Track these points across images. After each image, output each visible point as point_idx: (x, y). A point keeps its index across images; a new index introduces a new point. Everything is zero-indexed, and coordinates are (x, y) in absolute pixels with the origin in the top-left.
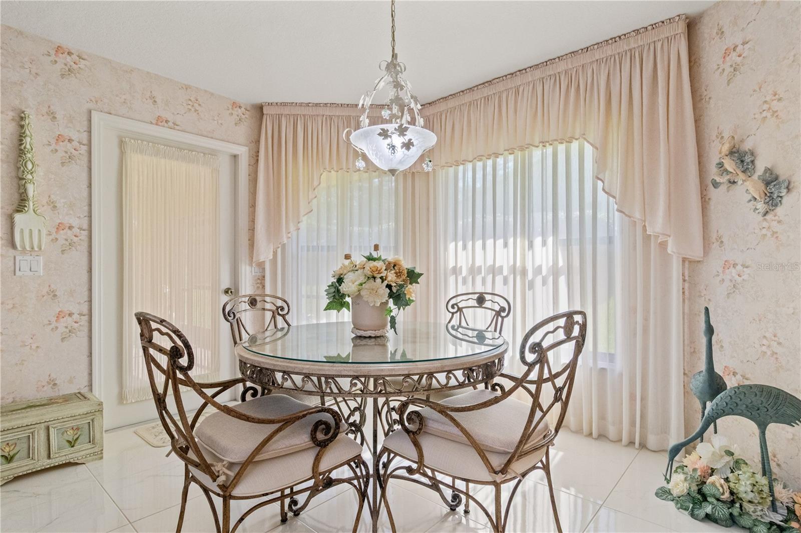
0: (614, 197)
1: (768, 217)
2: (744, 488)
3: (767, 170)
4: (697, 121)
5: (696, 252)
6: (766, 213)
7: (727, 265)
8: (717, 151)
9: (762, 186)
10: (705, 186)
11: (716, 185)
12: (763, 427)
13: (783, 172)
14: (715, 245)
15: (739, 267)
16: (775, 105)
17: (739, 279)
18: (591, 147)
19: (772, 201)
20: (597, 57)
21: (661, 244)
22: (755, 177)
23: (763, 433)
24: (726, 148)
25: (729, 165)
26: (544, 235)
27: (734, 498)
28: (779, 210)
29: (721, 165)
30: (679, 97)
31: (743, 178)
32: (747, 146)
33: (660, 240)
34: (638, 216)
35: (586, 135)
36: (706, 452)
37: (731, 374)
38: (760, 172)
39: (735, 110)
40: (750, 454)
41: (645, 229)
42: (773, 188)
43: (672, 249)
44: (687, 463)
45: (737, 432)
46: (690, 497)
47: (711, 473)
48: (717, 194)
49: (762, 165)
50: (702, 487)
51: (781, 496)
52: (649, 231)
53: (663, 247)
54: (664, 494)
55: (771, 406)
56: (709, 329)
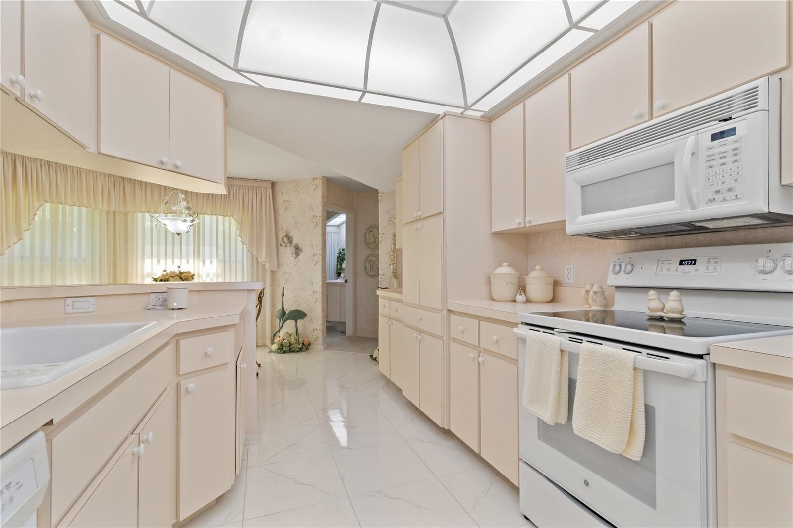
0: (246, 245)
1: (297, 259)
2: (293, 340)
3: (296, 244)
4: (275, 220)
5: (275, 269)
6: (296, 258)
7: (285, 273)
8: (281, 234)
9: (295, 249)
10: (278, 246)
11: (281, 245)
12: (296, 322)
13: (300, 245)
14: (281, 266)
15: (288, 274)
16: (298, 225)
17: (288, 278)
18: (235, 221)
19: (297, 254)
20: (238, 184)
21: (263, 265)
22: (293, 246)
23: (296, 323)
24: (285, 234)
25: (285, 240)
26: (211, 257)
27: (290, 344)
28: (299, 257)
29: (283, 239)
30: (270, 212)
31: (289, 245)
32: (291, 235)
33: (263, 263)
34: (255, 253)
35: (233, 216)
36: (281, 335)
37: (288, 308)
38: (294, 244)
39: (286, 221)
40: (293, 331)
41: (257, 258)
42: (298, 250)
43: (267, 266)
44: (277, 340)
45: (290, 325)
46: (279, 349)
47: (284, 340)
48: (281, 249)
49: (295, 242)
50: (281, 345)
51: (301, 340)
52: (259, 260)
53: (264, 266)
54: (271, 351)
55: (298, 315)
56: (283, 295)
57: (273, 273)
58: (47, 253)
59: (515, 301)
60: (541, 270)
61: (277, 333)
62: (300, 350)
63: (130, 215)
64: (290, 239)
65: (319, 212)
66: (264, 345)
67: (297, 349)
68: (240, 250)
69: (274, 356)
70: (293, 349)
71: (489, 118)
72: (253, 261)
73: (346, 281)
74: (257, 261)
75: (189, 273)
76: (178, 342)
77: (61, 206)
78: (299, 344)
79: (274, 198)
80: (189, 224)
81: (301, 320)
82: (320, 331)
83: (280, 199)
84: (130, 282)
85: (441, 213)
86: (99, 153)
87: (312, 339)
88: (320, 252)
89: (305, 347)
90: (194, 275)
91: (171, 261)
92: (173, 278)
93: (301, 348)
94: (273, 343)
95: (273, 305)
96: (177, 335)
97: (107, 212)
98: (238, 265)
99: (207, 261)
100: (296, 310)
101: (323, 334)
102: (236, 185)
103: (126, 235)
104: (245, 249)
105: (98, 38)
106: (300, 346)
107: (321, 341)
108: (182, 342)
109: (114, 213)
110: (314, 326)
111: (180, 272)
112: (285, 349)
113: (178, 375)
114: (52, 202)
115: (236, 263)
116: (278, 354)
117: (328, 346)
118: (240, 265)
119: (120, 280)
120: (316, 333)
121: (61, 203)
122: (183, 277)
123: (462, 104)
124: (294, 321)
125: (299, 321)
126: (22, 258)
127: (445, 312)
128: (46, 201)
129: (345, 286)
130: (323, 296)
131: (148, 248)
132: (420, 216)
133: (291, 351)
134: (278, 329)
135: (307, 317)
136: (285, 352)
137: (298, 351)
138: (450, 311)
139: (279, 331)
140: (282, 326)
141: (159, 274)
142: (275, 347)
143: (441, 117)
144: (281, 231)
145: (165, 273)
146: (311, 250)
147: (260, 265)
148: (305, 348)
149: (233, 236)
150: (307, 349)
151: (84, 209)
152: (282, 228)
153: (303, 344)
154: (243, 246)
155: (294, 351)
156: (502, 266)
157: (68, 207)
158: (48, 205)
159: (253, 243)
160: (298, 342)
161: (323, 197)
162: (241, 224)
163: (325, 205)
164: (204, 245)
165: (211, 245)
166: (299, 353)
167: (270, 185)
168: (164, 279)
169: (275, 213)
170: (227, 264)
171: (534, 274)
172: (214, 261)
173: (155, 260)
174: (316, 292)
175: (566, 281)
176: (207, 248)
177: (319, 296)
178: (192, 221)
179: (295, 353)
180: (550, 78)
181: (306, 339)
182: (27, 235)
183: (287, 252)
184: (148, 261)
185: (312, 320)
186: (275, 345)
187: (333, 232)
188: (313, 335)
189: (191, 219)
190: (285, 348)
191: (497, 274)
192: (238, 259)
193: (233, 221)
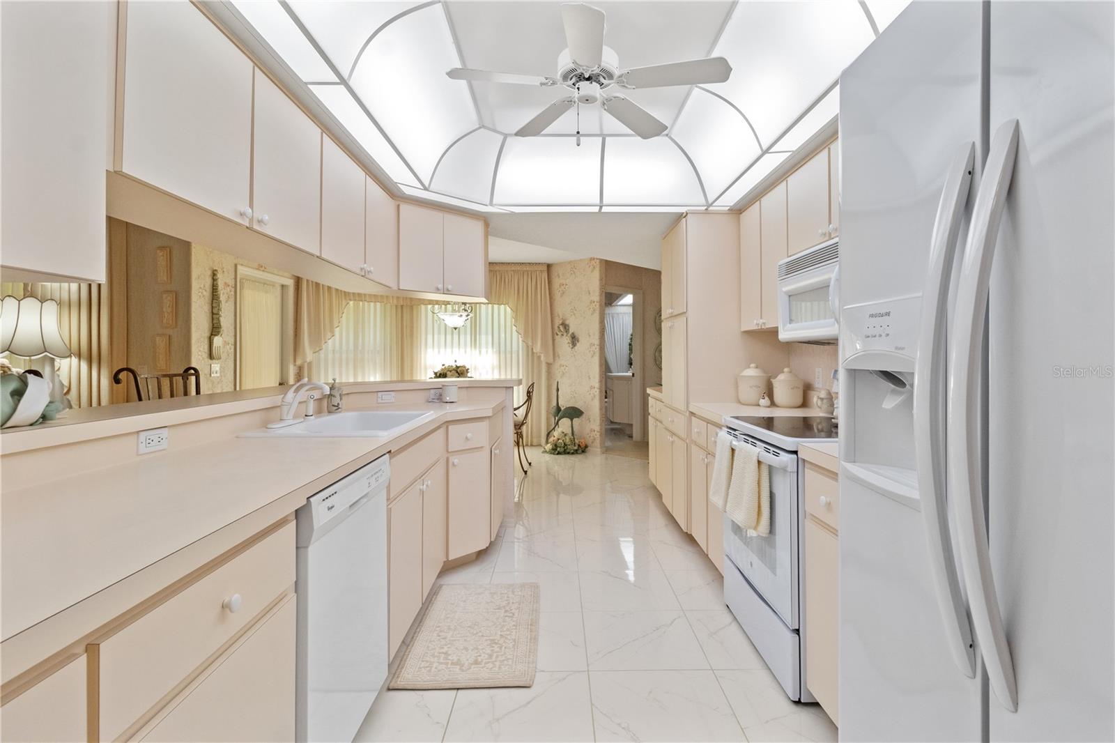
0: (521, 335)
1: (573, 349)
2: (568, 441)
3: (573, 333)
4: (551, 306)
5: (551, 361)
7: (561, 366)
8: (558, 322)
9: (571, 339)
10: (554, 334)
11: (557, 334)
12: (572, 420)
13: (576, 334)
14: (557, 358)
15: (564, 367)
16: (576, 313)
19: (574, 344)
22: (569, 335)
23: (572, 422)
24: (561, 322)
25: (561, 328)
27: (565, 445)
28: (576, 348)
29: (559, 327)
30: (545, 296)
31: (565, 334)
32: (567, 322)
33: (538, 354)
34: (530, 344)
35: (508, 304)
36: (556, 434)
37: (564, 404)
38: (570, 333)
39: (563, 308)
40: (569, 431)
41: (532, 349)
42: (574, 340)
43: (542, 358)
44: (551, 440)
45: (565, 424)
46: (553, 449)
47: (559, 439)
48: (558, 338)
49: (571, 331)
50: (556, 445)
51: (577, 441)
52: (534, 351)
53: (539, 357)
54: (545, 452)
55: (574, 413)
56: (558, 390)
57: (549, 365)
58: (351, 347)
59: (759, 405)
60: (790, 372)
61: (551, 431)
62: (576, 452)
63: (414, 307)
64: (565, 326)
65: (596, 296)
66: (540, 445)
67: (572, 451)
68: (516, 341)
69: (548, 457)
70: (568, 451)
71: (738, 211)
72: (528, 352)
73: (633, 374)
74: (533, 353)
75: (464, 367)
76: (447, 427)
77: (361, 303)
78: (575, 446)
79: (550, 282)
80: (465, 318)
81: (577, 419)
82: (598, 432)
83: (556, 282)
84: (414, 378)
85: (685, 313)
86: (399, 289)
87: (589, 442)
88: (597, 342)
89: (582, 449)
90: (468, 369)
91: (450, 350)
92: (451, 371)
93: (576, 450)
94: (547, 442)
95: (549, 401)
96: (447, 422)
97: (396, 306)
98: (513, 355)
99: (484, 350)
100: (572, 407)
101: (600, 435)
102: (511, 271)
103: (412, 327)
104: (521, 339)
105: (398, 206)
106: (576, 448)
107: (599, 445)
108: (450, 427)
109: (402, 306)
110: (591, 426)
111: (457, 366)
112: (560, 450)
113: (447, 451)
114: (355, 300)
115: (512, 354)
116: (552, 455)
117: (607, 450)
118: (514, 356)
119: (407, 377)
120: (594, 434)
121: (362, 301)
122: (460, 372)
123: (703, 201)
124: (569, 420)
125: (575, 420)
126: (334, 351)
127: (687, 414)
128: (350, 300)
129: (631, 380)
130: (601, 392)
131: (430, 337)
132: (672, 313)
133: (565, 452)
134: (553, 426)
135: (584, 415)
136: (559, 453)
137: (573, 453)
138: (692, 414)
139: (554, 429)
140: (557, 423)
141: (438, 369)
142: (549, 447)
143: (684, 215)
144: (557, 318)
145: (443, 367)
146: (589, 340)
147: (535, 358)
148: (580, 451)
149: (509, 324)
150: (583, 452)
151: (378, 304)
152: (559, 315)
153: (579, 445)
154: (518, 336)
155: (568, 453)
156: (749, 367)
157: (366, 303)
158: (351, 303)
159: (528, 332)
160: (573, 441)
161: (601, 280)
162: (515, 311)
163: (602, 287)
164: (480, 334)
165: (487, 334)
166: (574, 456)
167: (545, 268)
168: (442, 375)
169: (551, 298)
170: (503, 356)
171: (781, 377)
172: (490, 350)
173: (436, 350)
174: (592, 388)
175: (817, 386)
176: (483, 337)
177: (596, 392)
178: (468, 315)
179: (571, 456)
180: (773, 184)
181: (582, 441)
182: (337, 331)
183: (564, 342)
184: (430, 350)
185: (589, 419)
186: (549, 445)
187: (625, 313)
188: (590, 437)
189: (466, 313)
190: (558, 449)
191: (745, 376)
192: (513, 350)
193: (508, 308)
